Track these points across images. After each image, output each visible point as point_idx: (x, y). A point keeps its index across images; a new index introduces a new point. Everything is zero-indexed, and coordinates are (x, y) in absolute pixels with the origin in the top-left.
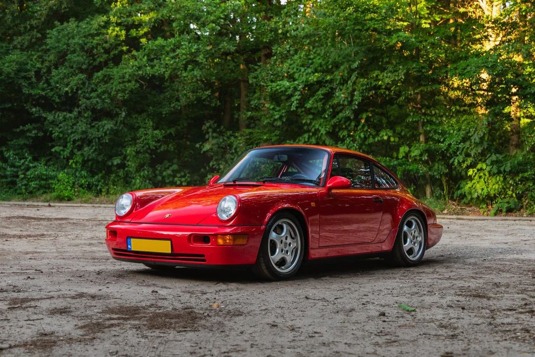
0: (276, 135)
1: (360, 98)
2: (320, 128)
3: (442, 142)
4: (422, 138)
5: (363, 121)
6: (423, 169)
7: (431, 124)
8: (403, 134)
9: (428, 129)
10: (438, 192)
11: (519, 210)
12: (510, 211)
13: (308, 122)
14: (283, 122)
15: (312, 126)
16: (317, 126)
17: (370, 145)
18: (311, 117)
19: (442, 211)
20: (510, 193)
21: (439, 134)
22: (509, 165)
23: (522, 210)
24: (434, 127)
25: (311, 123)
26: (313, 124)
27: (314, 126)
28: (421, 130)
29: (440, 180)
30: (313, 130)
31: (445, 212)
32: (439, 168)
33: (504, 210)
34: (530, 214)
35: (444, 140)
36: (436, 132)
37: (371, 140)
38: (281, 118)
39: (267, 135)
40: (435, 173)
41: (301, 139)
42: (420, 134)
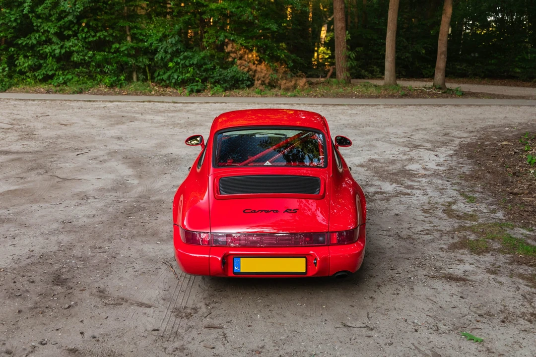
0: (10, 33)
1: (82, 8)
2: (49, 30)
3: (146, 42)
4: (129, 39)
5: (84, 25)
6: (132, 61)
7: (136, 29)
8: (114, 34)
9: (135, 32)
10: (141, 76)
11: (204, 90)
12: (198, 91)
13: (39, 25)
14: (18, 24)
15: (41, 28)
16: (46, 28)
17: (90, 43)
18: (40, 20)
19: (150, 92)
20: (197, 79)
21: (144, 36)
22: (196, 59)
23: (206, 91)
24: (139, 31)
25: (40, 26)
26: (42, 26)
27: (43, 28)
28: (128, 33)
29: (144, 69)
30: (42, 31)
31: (153, 93)
32: (144, 61)
33: (195, 91)
34: (213, 94)
35: (147, 40)
36: (141, 34)
37: (91, 39)
38: (16, 20)
39: (3, 33)
40: (140, 64)
41: (32, 36)
42: (128, 35)
